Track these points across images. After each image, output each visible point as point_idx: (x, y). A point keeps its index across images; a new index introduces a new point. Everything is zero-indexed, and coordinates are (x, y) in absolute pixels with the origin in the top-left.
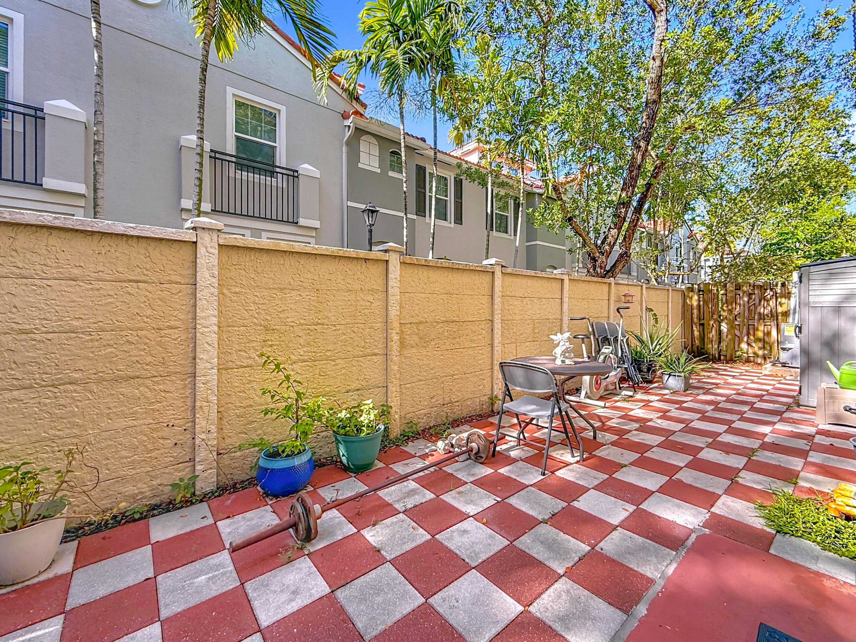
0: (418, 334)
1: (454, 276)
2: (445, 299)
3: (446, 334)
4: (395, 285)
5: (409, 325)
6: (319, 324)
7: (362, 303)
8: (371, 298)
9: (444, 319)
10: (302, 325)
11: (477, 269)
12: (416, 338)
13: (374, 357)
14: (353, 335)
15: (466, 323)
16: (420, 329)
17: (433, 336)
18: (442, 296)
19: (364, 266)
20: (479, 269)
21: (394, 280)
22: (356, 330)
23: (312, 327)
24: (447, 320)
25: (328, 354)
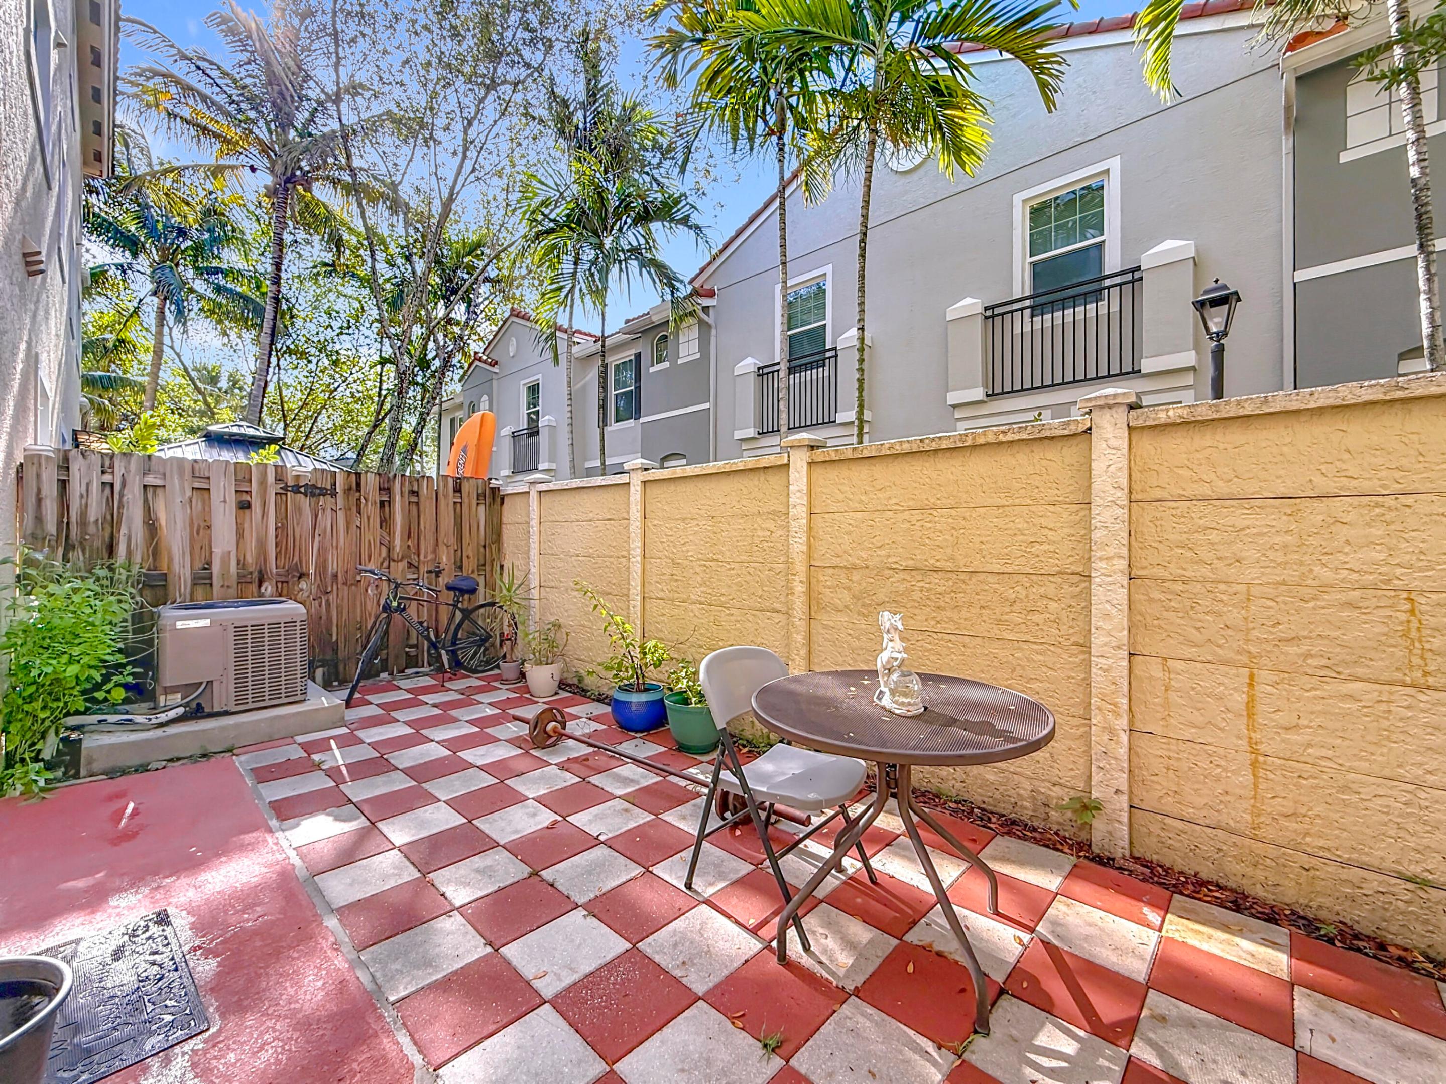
0: (849, 589)
1: (939, 466)
2: (914, 520)
3: (916, 595)
4: (799, 501)
5: (831, 571)
6: (714, 560)
7: (760, 533)
8: (770, 525)
9: (911, 562)
10: (699, 559)
11: (1002, 438)
12: (846, 596)
13: (774, 615)
14: (748, 578)
15: (982, 576)
16: (854, 578)
17: (881, 597)
18: (906, 515)
19: (762, 479)
20: (1010, 437)
21: (798, 495)
22: (752, 571)
23: (708, 563)
24: (919, 565)
25: (723, 599)
